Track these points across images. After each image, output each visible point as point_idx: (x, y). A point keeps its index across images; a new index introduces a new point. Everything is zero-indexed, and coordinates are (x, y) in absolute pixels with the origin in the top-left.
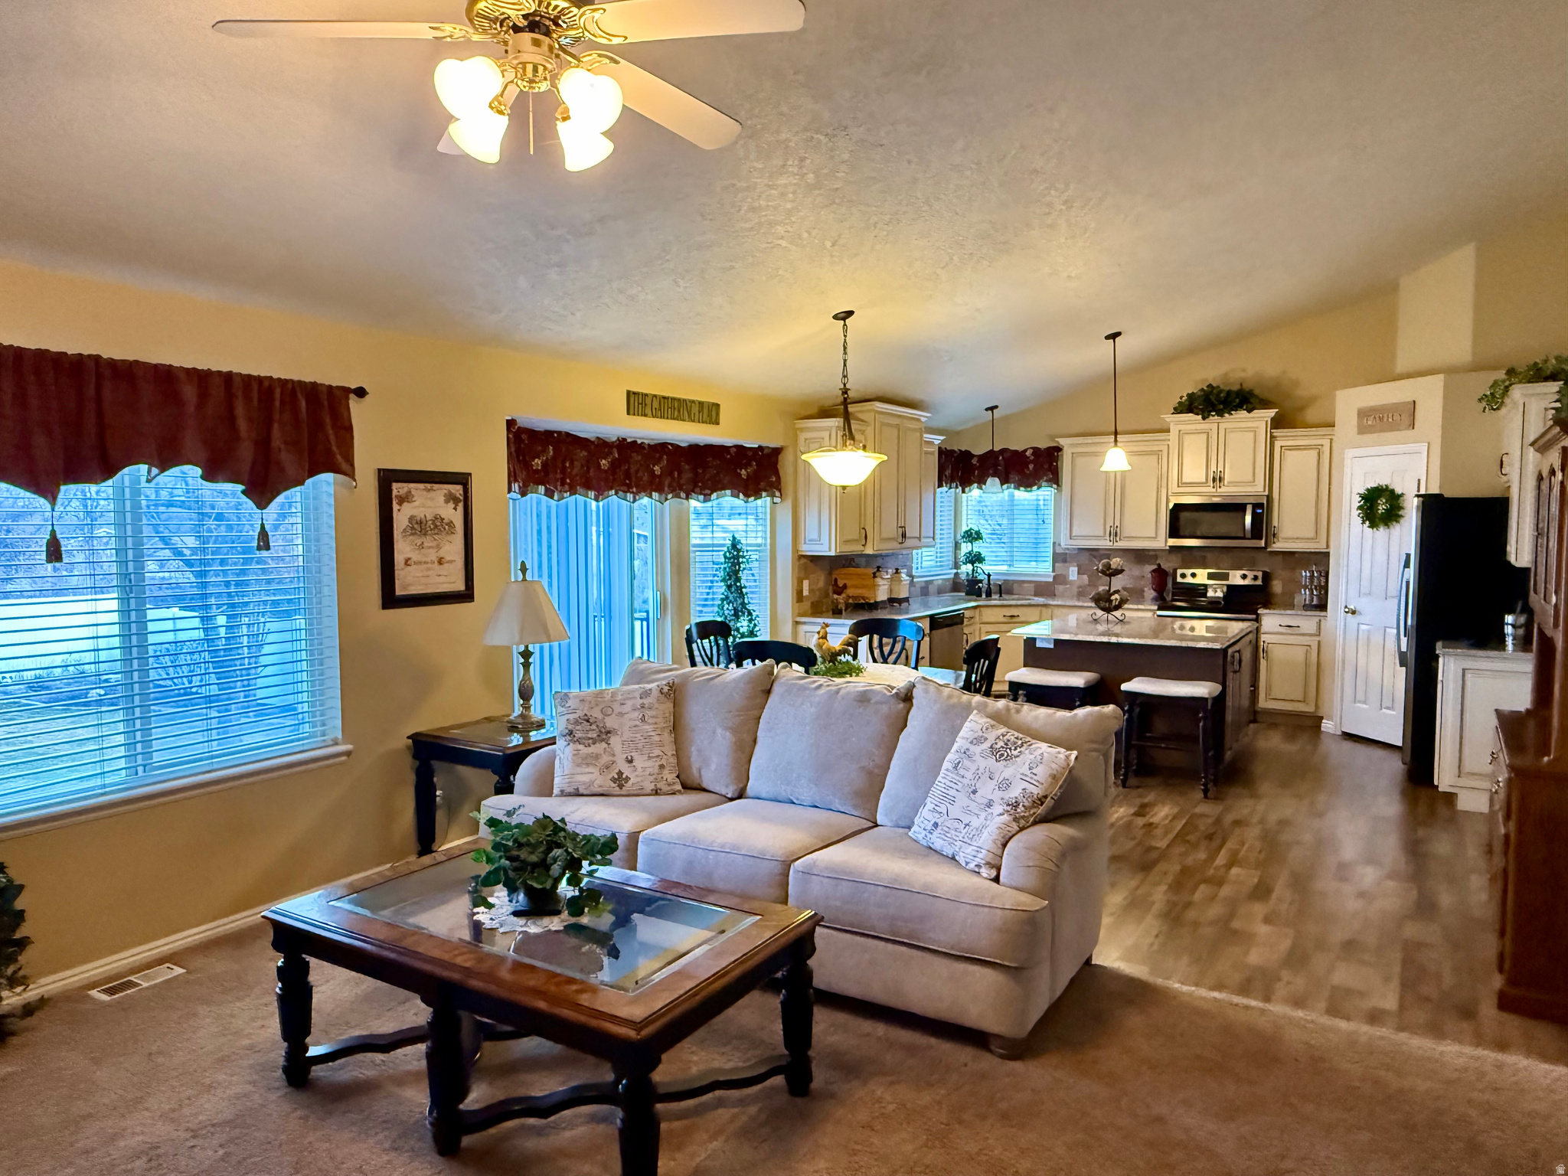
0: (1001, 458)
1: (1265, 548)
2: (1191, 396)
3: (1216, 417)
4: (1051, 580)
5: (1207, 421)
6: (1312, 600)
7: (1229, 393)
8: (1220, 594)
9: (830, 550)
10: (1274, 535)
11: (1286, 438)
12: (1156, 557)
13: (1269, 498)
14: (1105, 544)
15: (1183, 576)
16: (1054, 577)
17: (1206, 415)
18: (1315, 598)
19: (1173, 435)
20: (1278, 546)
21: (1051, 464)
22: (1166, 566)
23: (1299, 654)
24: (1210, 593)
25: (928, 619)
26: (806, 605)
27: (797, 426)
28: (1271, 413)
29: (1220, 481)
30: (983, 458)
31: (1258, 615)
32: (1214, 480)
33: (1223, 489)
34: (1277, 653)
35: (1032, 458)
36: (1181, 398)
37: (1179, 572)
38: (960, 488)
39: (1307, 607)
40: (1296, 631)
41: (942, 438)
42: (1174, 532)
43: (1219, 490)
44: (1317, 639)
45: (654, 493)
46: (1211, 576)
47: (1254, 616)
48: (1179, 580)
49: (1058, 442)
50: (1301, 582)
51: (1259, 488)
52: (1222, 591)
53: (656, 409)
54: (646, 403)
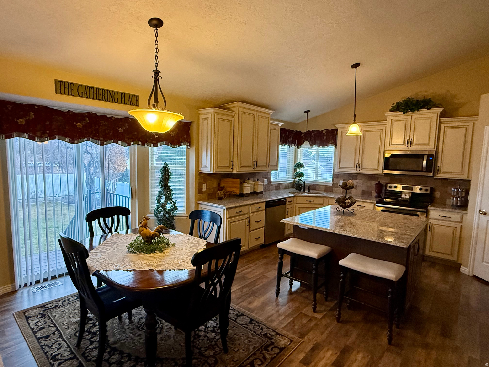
0: (313, 134)
1: (433, 176)
2: (398, 103)
3: (411, 112)
4: (332, 185)
5: (405, 115)
6: (457, 203)
7: (418, 101)
8: (408, 197)
9: (211, 171)
10: (438, 171)
11: (447, 122)
12: (378, 178)
13: (437, 152)
14: (354, 171)
15: (390, 187)
16: (333, 184)
17: (405, 112)
18: (459, 202)
19: (388, 123)
20: (440, 176)
21: (333, 137)
22: (383, 182)
23: (450, 231)
24: (403, 196)
25: (265, 203)
26: (205, 195)
27: (199, 112)
28: (440, 110)
29: (411, 143)
30: (305, 133)
31: (427, 209)
32: (408, 143)
33: (412, 147)
34: (437, 229)
35: (326, 134)
36: (393, 104)
37: (389, 185)
38: (296, 146)
39: (455, 207)
40: (449, 219)
41: (282, 123)
42: (386, 167)
43: (410, 148)
44: (461, 224)
45: (119, 141)
46: (403, 188)
47: (425, 210)
48: (388, 189)
49: (336, 127)
50: (451, 195)
51: (431, 147)
52: (409, 196)
53: (82, 93)
54: (72, 88)
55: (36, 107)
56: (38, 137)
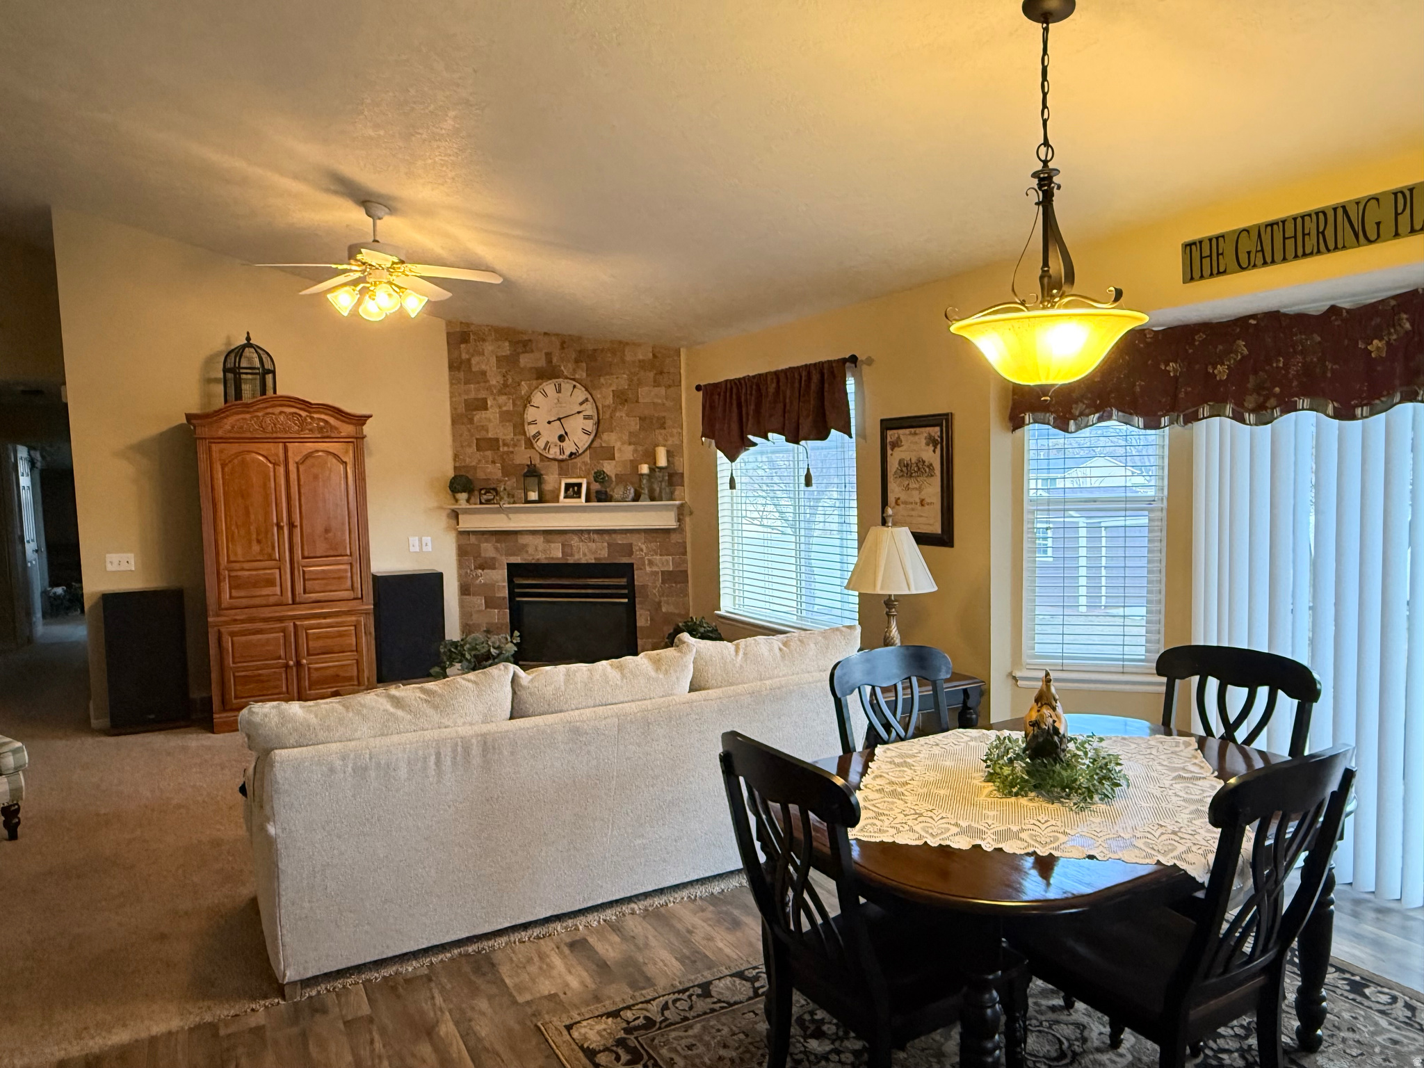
53: (1249, 253)
54: (1220, 252)
55: (1253, 322)
56: (1251, 411)
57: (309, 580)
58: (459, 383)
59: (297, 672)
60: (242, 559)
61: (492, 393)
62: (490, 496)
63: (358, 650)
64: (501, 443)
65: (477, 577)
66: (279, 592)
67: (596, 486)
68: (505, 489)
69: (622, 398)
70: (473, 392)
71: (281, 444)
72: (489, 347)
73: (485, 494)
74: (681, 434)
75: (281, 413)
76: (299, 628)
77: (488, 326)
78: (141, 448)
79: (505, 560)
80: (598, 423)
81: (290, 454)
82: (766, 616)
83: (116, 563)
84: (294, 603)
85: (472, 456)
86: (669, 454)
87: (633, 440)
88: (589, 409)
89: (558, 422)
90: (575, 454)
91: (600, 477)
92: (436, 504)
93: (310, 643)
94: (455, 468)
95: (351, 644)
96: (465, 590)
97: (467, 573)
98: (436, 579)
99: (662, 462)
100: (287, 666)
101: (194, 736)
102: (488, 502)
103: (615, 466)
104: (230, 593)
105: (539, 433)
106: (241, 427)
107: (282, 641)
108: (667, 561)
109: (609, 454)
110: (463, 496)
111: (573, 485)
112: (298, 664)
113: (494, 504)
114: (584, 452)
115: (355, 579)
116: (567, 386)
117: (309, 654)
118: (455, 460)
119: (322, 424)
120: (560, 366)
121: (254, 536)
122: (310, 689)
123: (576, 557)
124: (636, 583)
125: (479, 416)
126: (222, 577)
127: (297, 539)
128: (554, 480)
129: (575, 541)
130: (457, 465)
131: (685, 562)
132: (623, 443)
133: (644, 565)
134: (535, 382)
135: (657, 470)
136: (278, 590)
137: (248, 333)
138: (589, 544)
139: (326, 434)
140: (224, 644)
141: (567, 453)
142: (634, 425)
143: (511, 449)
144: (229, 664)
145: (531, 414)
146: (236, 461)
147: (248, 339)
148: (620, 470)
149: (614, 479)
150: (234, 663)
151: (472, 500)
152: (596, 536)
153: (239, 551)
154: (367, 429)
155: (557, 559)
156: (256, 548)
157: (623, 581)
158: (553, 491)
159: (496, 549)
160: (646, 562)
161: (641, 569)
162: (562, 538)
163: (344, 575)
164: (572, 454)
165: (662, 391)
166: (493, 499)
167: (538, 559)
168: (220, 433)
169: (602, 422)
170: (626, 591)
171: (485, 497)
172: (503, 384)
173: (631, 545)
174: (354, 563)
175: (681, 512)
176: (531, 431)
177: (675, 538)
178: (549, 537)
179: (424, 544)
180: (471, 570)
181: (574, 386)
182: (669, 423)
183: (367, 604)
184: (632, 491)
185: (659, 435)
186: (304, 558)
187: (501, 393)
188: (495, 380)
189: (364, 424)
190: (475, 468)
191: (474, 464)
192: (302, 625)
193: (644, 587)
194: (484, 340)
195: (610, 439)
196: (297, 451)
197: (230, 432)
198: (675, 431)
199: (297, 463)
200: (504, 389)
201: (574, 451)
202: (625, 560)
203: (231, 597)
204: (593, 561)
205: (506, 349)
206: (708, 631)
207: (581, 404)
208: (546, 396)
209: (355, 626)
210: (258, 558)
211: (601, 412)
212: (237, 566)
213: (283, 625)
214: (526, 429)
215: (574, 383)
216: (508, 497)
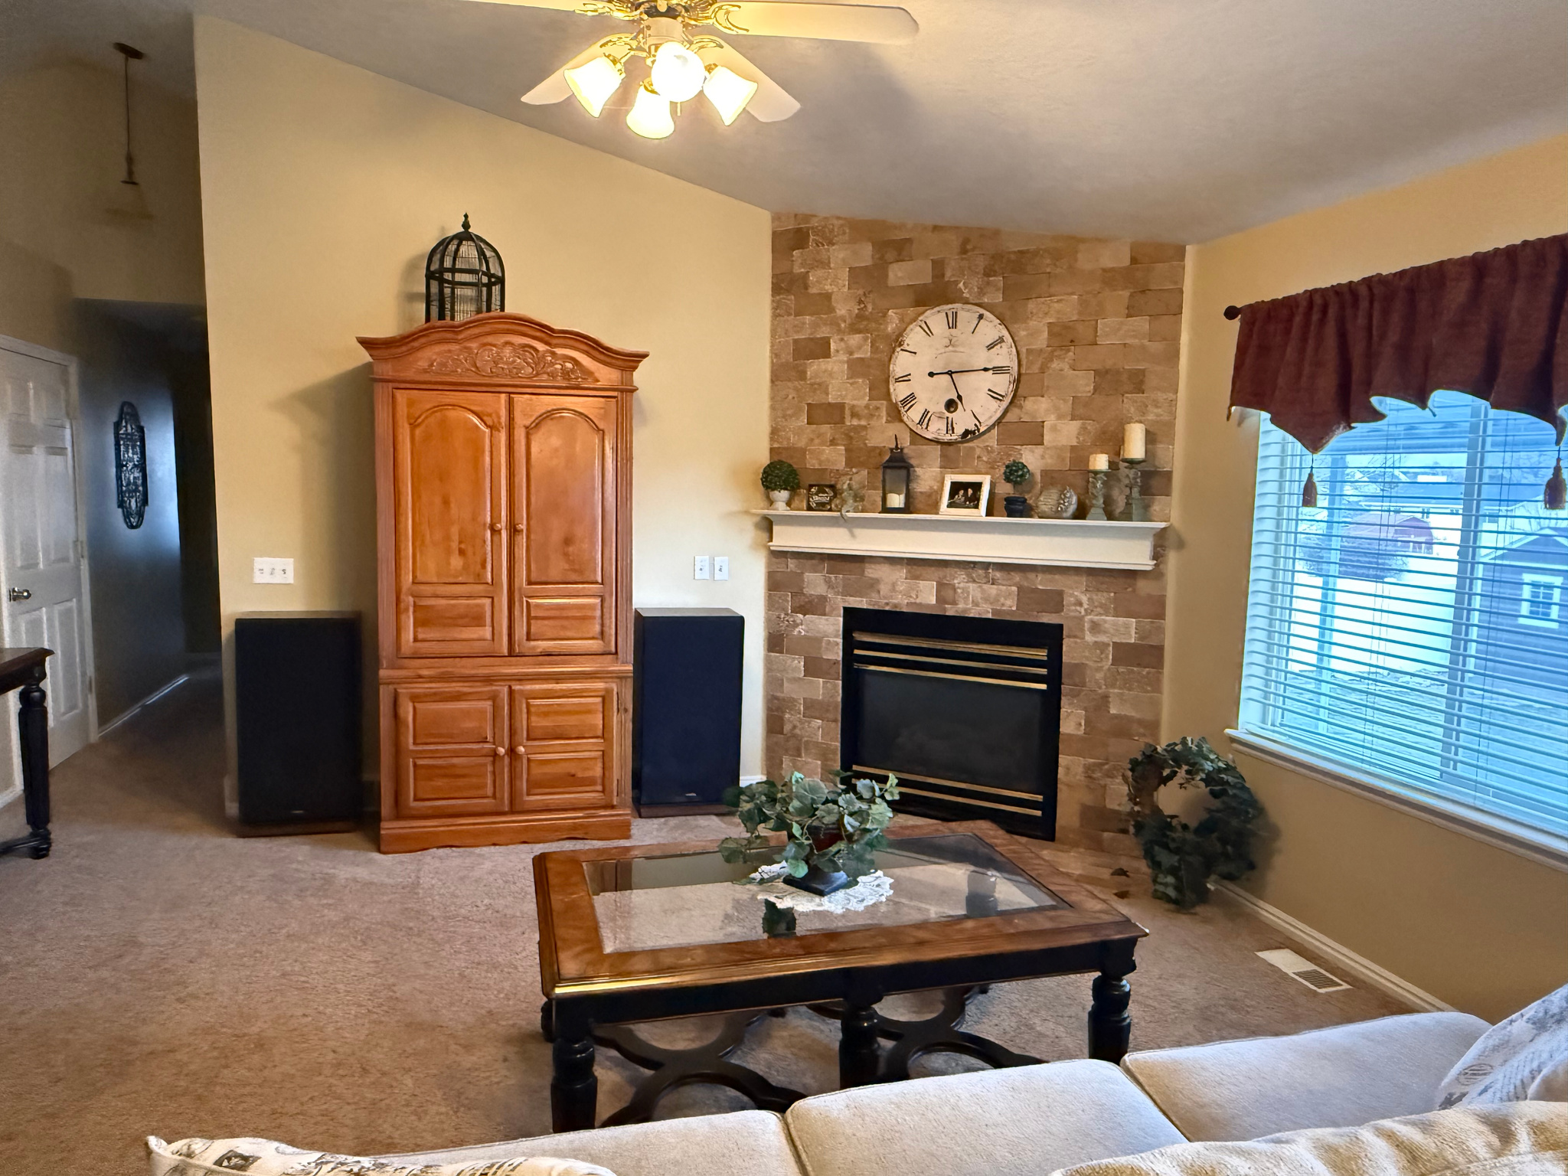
57: (536, 618)
58: (789, 314)
59: (511, 764)
60: (435, 580)
61: (839, 331)
62: (823, 498)
63: (605, 734)
64: (847, 412)
65: (796, 625)
66: (488, 636)
67: (1006, 489)
68: (850, 488)
69: (1064, 337)
70: (807, 327)
71: (503, 395)
72: (838, 254)
73: (817, 494)
74: (1173, 403)
75: (507, 343)
76: (517, 696)
77: (838, 218)
78: (309, 399)
79: (842, 602)
80: (1018, 381)
81: (517, 414)
82: (1362, 761)
83: (267, 570)
84: (510, 655)
85: (799, 432)
86: (1150, 438)
87: (1081, 411)
88: (1004, 356)
89: (947, 377)
90: (973, 432)
91: (1015, 473)
92: (735, 507)
93: (533, 718)
94: (772, 450)
95: (596, 726)
96: (775, 642)
97: (779, 617)
98: (734, 626)
99: (1135, 448)
100: (495, 755)
101: (349, 853)
102: (821, 506)
103: (1043, 457)
104: (415, 632)
105: (912, 396)
106: (444, 365)
107: (489, 716)
108: (1127, 626)
109: (1034, 435)
110: (783, 495)
111: (965, 486)
112: (512, 751)
113: (830, 510)
114: (989, 430)
115: (607, 622)
116: (967, 315)
117: (529, 739)
118: (772, 439)
119: (569, 365)
120: (957, 283)
121: (455, 545)
122: (528, 794)
123: (961, 606)
124: (1065, 659)
125: (815, 368)
126: (402, 606)
127: (521, 552)
128: (930, 475)
129: (960, 580)
130: (776, 445)
131: (1161, 630)
132: (1060, 417)
133: (1082, 630)
134: (911, 311)
135: (1122, 465)
136: (487, 632)
137: (466, 216)
138: (985, 586)
139: (574, 382)
140: (401, 712)
141: (959, 430)
142: (1084, 384)
143: (863, 423)
144: (407, 744)
145: (901, 364)
146: (432, 420)
147: (466, 225)
148: (1050, 462)
149: (1038, 478)
150: (415, 743)
151: (796, 503)
152: (998, 575)
153: (432, 566)
154: (640, 376)
155: (929, 606)
156: (456, 562)
157: (1042, 654)
158: (929, 495)
159: (828, 582)
160: (1087, 626)
161: (1075, 637)
162: (939, 573)
163: (589, 614)
164: (967, 432)
165: (1142, 323)
166: (830, 503)
167: (896, 606)
168: (410, 374)
169: (1023, 379)
170: (1044, 671)
171: (816, 498)
172: (857, 316)
173: (1060, 594)
174: (607, 597)
175: (1161, 544)
176: (900, 392)
177: (1143, 586)
178: (918, 570)
179: (717, 568)
180: (787, 614)
181: (981, 317)
182: (1151, 381)
183: (625, 663)
184: (1074, 499)
185: (1129, 404)
186: (530, 583)
187: (854, 329)
188: (844, 309)
189: (635, 368)
190: (803, 451)
191: (802, 444)
192: (521, 691)
193: (1080, 668)
194: (831, 243)
195: (1038, 407)
196: (529, 406)
197: (425, 371)
198: (1161, 396)
199: (527, 428)
200: (860, 323)
201: (972, 428)
202: (1047, 618)
203: (416, 640)
204: (990, 616)
205: (866, 255)
206: (1220, 770)
207: (990, 347)
208: (929, 332)
209: (604, 698)
210: (460, 579)
211: (1024, 362)
212: (427, 589)
213: (494, 688)
214: (892, 390)
215: (982, 311)
216: (855, 501)
